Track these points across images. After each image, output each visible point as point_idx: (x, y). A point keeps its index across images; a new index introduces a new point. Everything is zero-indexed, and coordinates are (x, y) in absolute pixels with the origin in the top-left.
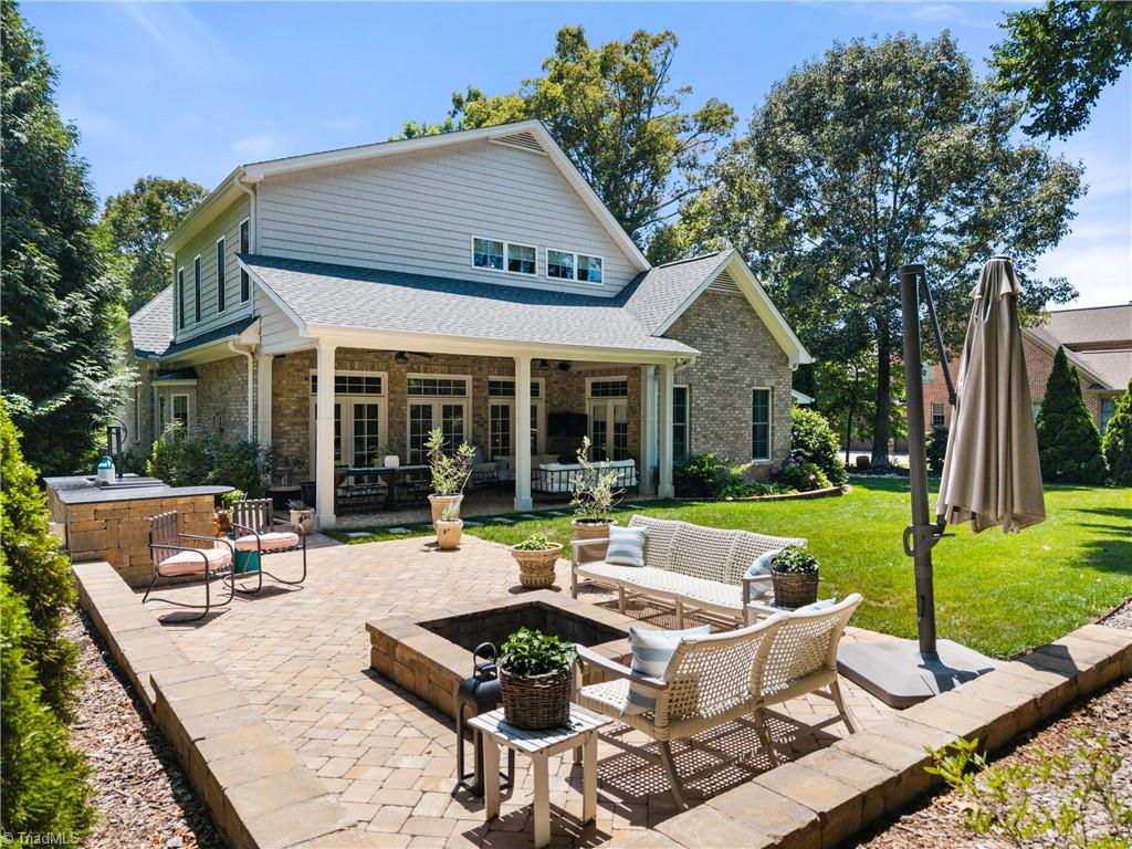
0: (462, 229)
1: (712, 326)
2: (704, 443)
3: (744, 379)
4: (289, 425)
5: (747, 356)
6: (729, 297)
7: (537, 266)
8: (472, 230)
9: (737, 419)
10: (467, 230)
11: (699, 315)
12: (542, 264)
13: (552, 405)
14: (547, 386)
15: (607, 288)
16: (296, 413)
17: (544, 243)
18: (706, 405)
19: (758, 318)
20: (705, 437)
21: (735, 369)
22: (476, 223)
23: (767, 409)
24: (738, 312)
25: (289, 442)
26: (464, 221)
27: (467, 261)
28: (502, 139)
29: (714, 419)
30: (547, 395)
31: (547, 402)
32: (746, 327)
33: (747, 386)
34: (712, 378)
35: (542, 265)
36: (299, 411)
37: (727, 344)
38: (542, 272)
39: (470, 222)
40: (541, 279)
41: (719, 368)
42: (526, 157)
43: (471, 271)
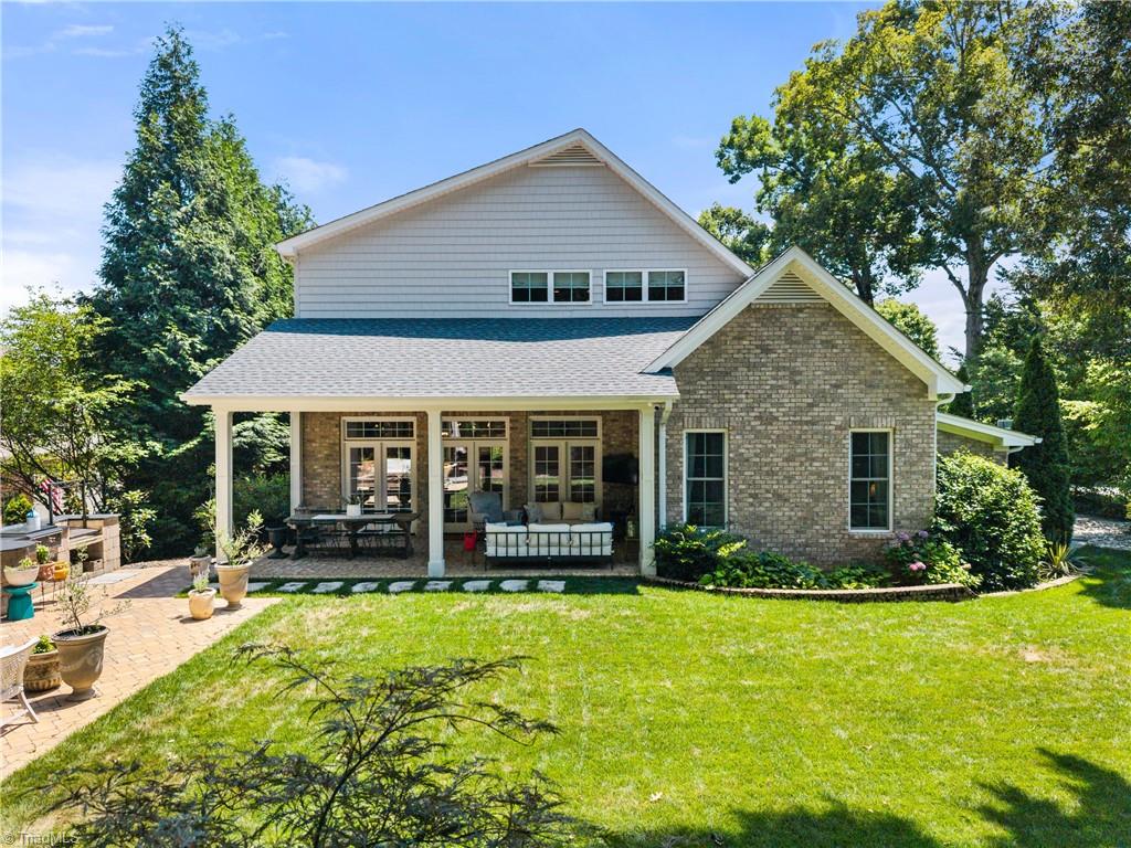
0: (497, 265)
1: (766, 350)
2: (751, 505)
3: (831, 418)
4: (322, 467)
5: (837, 386)
6: (800, 310)
7: (591, 292)
8: (511, 265)
9: (819, 474)
10: (504, 265)
11: (742, 339)
12: (598, 288)
13: (611, 446)
14: (604, 425)
15: (693, 305)
16: (328, 457)
17: (600, 265)
18: (756, 455)
19: (860, 332)
20: (754, 496)
21: (811, 406)
22: (514, 257)
23: (886, 459)
24: (817, 328)
25: (322, 482)
26: (499, 257)
27: (504, 298)
28: (546, 161)
29: (771, 473)
30: (604, 435)
31: (604, 443)
32: (834, 346)
33: (838, 428)
34: (769, 419)
35: (598, 290)
36: (331, 455)
37: (794, 372)
38: (598, 298)
39: (506, 257)
40: (598, 305)
41: (782, 405)
42: (578, 173)
43: (507, 308)
